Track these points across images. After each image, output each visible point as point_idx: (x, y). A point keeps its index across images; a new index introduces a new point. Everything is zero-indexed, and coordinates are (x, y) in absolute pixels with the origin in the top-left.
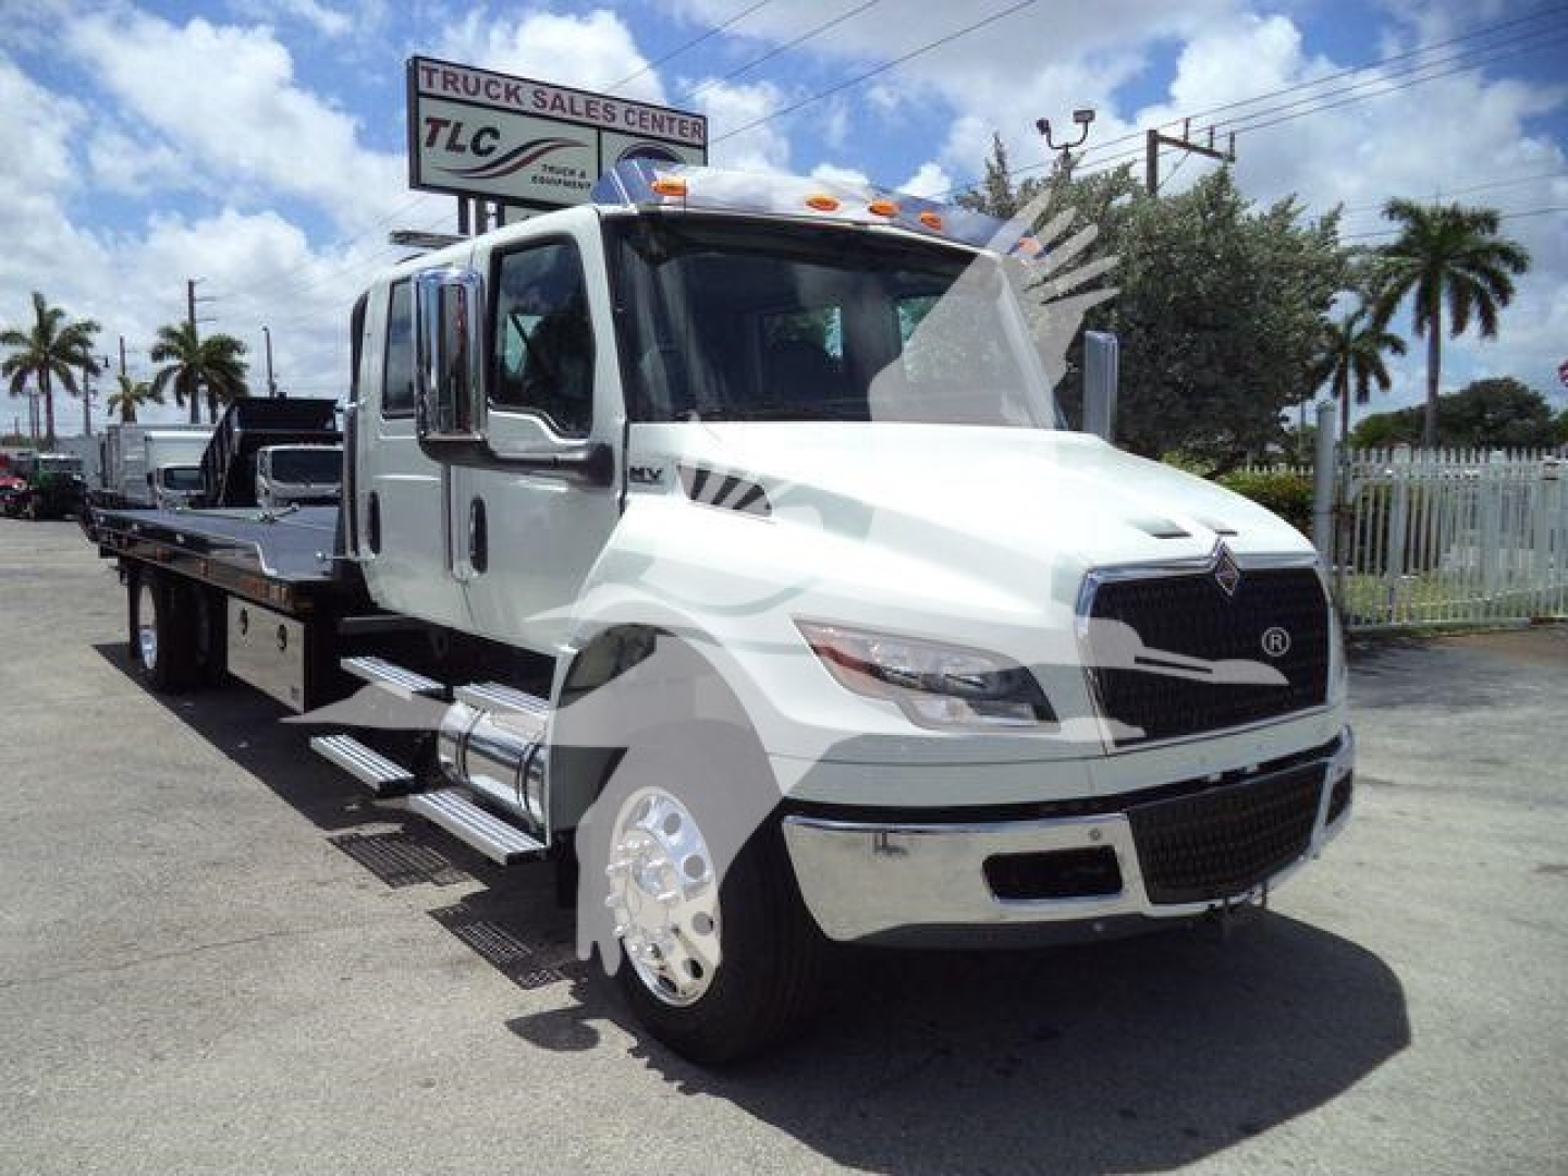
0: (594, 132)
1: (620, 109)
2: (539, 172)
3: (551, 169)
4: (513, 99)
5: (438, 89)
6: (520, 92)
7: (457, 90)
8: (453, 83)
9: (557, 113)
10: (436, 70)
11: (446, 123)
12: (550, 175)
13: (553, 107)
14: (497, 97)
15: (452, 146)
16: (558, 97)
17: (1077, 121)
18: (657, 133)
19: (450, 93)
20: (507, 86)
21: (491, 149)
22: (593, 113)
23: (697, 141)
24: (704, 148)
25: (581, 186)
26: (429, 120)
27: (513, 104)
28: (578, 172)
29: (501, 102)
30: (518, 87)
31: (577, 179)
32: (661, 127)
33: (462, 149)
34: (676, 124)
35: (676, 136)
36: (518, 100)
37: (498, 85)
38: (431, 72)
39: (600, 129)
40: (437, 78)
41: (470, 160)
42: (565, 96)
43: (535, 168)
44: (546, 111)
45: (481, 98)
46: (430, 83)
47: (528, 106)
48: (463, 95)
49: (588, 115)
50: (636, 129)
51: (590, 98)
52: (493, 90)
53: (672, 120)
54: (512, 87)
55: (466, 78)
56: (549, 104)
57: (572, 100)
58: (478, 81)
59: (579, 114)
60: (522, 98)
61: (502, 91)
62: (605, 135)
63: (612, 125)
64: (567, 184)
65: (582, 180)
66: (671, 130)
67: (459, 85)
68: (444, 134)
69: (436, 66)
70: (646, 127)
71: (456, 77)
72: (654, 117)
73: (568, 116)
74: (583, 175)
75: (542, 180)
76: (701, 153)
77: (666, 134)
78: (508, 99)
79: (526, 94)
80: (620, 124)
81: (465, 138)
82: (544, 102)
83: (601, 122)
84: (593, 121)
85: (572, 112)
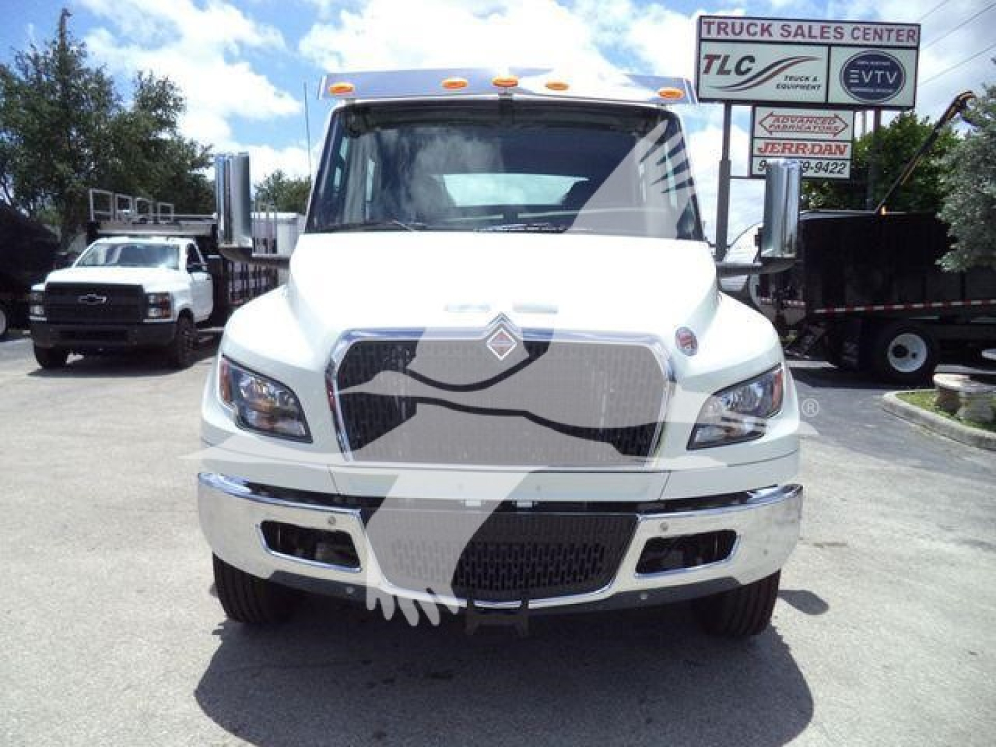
0: (825, 49)
1: (847, 29)
2: (783, 82)
3: (791, 78)
4: (766, 34)
5: (714, 35)
6: (771, 29)
7: (727, 34)
8: (724, 29)
9: (799, 39)
10: (713, 23)
11: (718, 57)
12: (789, 83)
13: (796, 35)
14: (755, 34)
15: (722, 71)
16: (800, 27)
18: (877, 42)
19: (723, 36)
20: (763, 25)
21: (749, 70)
22: (826, 35)
23: (911, 44)
24: (917, 48)
25: (814, 87)
26: (707, 57)
27: (766, 37)
28: (811, 79)
29: (758, 37)
30: (770, 25)
31: (810, 82)
32: (881, 38)
33: (728, 72)
34: (893, 35)
35: (893, 42)
36: (770, 35)
37: (756, 25)
38: (709, 24)
39: (830, 46)
40: (714, 28)
41: (735, 79)
42: (806, 26)
43: (780, 79)
44: (790, 39)
45: (744, 36)
46: (709, 32)
47: (777, 37)
48: (731, 37)
49: (822, 37)
50: (859, 42)
51: (824, 24)
52: (752, 30)
53: (890, 31)
54: (766, 26)
55: (733, 25)
56: (792, 34)
57: (810, 28)
58: (742, 24)
59: (815, 37)
60: (772, 32)
61: (758, 29)
62: (833, 49)
63: (840, 41)
64: (802, 87)
65: (815, 83)
66: (889, 38)
67: (729, 30)
68: (716, 64)
69: (712, 20)
70: (867, 39)
71: (727, 25)
72: (876, 32)
73: (808, 40)
74: (815, 79)
75: (784, 87)
76: (914, 52)
77: (885, 42)
78: (762, 35)
79: (776, 29)
80: (847, 39)
81: (731, 65)
82: (789, 33)
83: (832, 41)
84: (825, 41)
85: (810, 36)
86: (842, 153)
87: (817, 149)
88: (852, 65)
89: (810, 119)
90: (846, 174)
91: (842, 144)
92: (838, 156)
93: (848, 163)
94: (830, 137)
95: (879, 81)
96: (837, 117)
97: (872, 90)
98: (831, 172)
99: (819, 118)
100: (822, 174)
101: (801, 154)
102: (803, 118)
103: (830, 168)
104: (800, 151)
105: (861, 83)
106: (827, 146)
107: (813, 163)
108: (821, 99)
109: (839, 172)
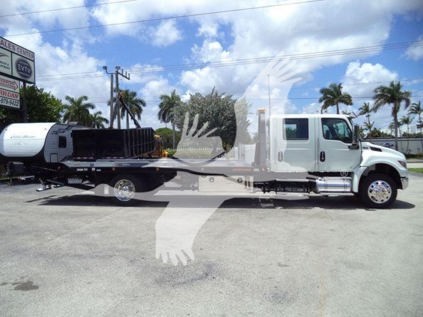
0: (10, 53)
1: (16, 47)
3: (1, 62)
9: (2, 46)
13: (1, 44)
16: (2, 41)
17: (116, 68)
23: (32, 59)
24: (34, 61)
25: (8, 68)
32: (25, 54)
35: (28, 57)
39: (12, 52)
49: (9, 48)
50: (19, 53)
51: (10, 43)
53: (27, 53)
56: (0, 42)
57: (5, 42)
62: (13, 54)
63: (14, 51)
64: (4, 67)
66: (27, 56)
70: (21, 53)
72: (23, 51)
73: (4, 47)
74: (8, 65)
76: (33, 62)
80: (16, 51)
83: (12, 50)
84: (10, 50)
85: (6, 46)
86: (17, 98)
87: (10, 95)
88: (18, 63)
89: (7, 81)
90: (19, 107)
91: (17, 94)
92: (16, 99)
93: (19, 102)
94: (13, 90)
95: (26, 71)
96: (14, 82)
97: (24, 74)
98: (15, 105)
99: (10, 81)
100: (12, 106)
101: (4, 96)
102: (5, 80)
103: (14, 103)
104: (5, 95)
105: (21, 71)
106: (12, 94)
107: (9, 100)
108: (10, 74)
109: (17, 105)
